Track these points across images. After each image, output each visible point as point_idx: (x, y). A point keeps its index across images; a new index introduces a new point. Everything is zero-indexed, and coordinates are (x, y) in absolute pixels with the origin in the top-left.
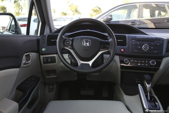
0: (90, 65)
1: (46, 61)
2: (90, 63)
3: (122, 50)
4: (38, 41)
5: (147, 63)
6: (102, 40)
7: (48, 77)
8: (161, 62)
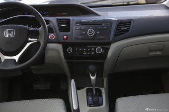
0: (17, 61)
2: (17, 58)
3: (65, 37)
5: (93, 51)
6: (31, 29)
8: (109, 49)
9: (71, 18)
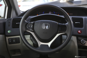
1: (11, 42)
2: (49, 44)
3: (79, 31)
4: (4, 24)
7: (13, 55)
9: (84, 17)
